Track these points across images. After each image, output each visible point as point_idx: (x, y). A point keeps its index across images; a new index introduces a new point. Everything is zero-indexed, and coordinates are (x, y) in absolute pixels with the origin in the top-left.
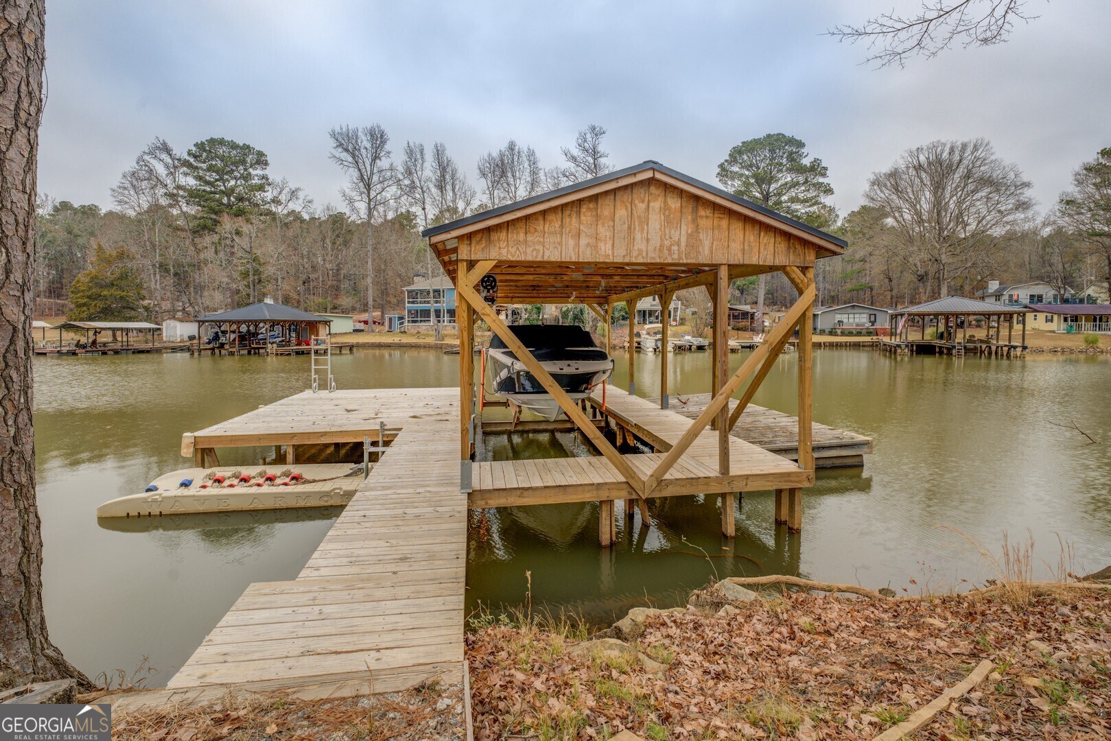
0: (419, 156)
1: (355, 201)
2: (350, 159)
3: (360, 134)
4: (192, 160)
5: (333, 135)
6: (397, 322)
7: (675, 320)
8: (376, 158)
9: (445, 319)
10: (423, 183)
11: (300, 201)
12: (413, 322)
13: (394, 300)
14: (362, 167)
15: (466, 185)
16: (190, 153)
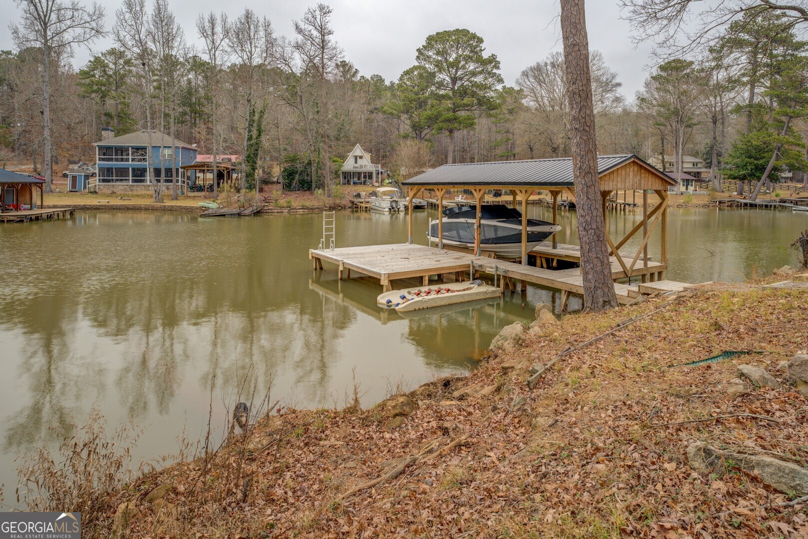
1: (29, 40)
6: (84, 181)
7: (377, 181)
9: (148, 178)
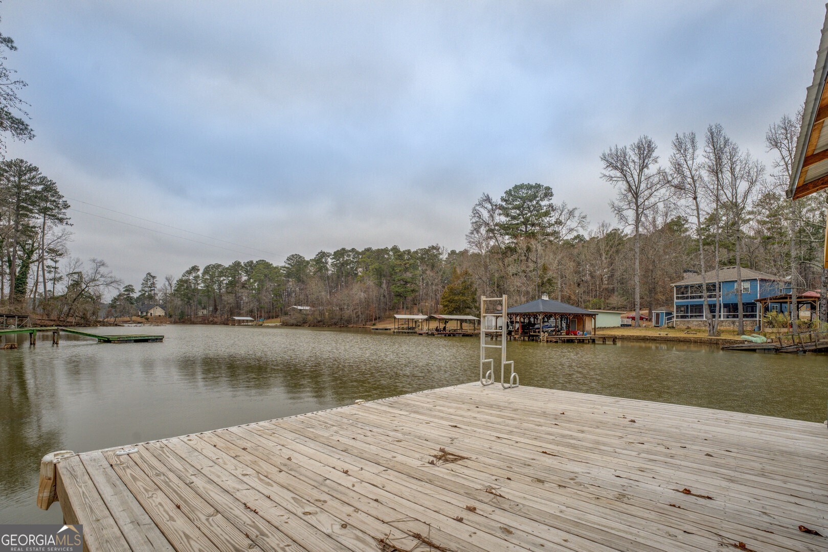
0: (689, 146)
1: (623, 210)
2: (619, 174)
3: (628, 150)
4: (504, 204)
5: (604, 158)
6: (665, 318)
8: (643, 167)
9: (722, 314)
10: (694, 172)
11: (576, 219)
12: (682, 317)
13: (661, 297)
14: (630, 179)
15: (750, 162)
16: (503, 199)
